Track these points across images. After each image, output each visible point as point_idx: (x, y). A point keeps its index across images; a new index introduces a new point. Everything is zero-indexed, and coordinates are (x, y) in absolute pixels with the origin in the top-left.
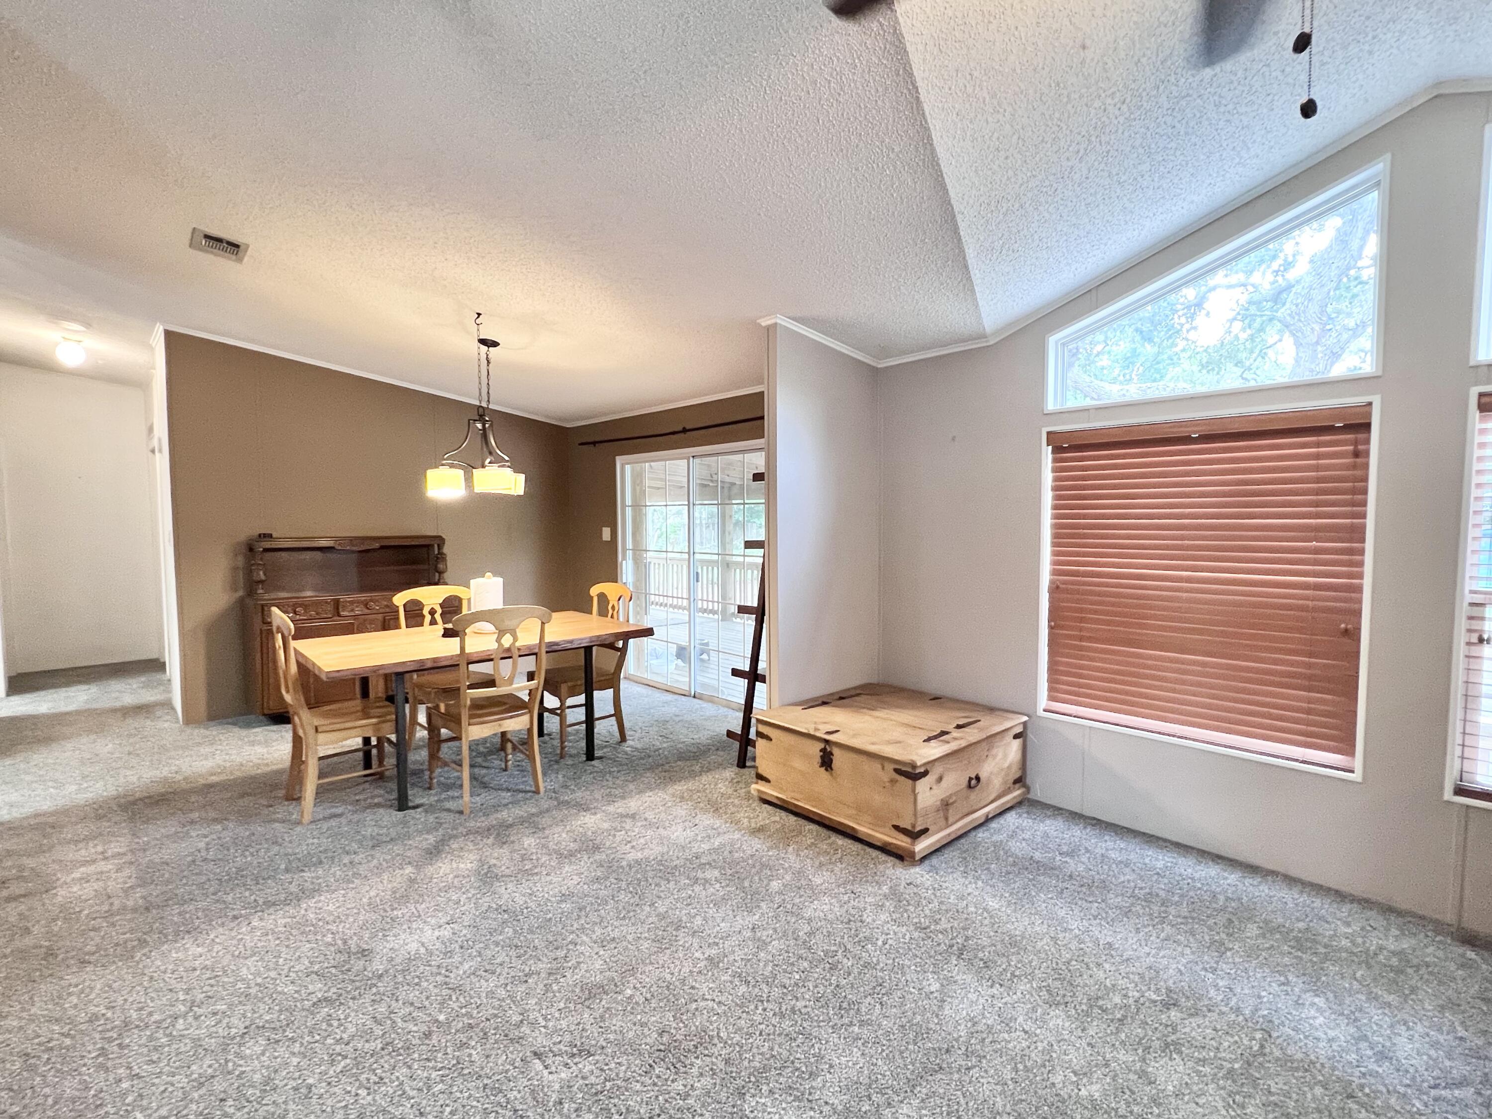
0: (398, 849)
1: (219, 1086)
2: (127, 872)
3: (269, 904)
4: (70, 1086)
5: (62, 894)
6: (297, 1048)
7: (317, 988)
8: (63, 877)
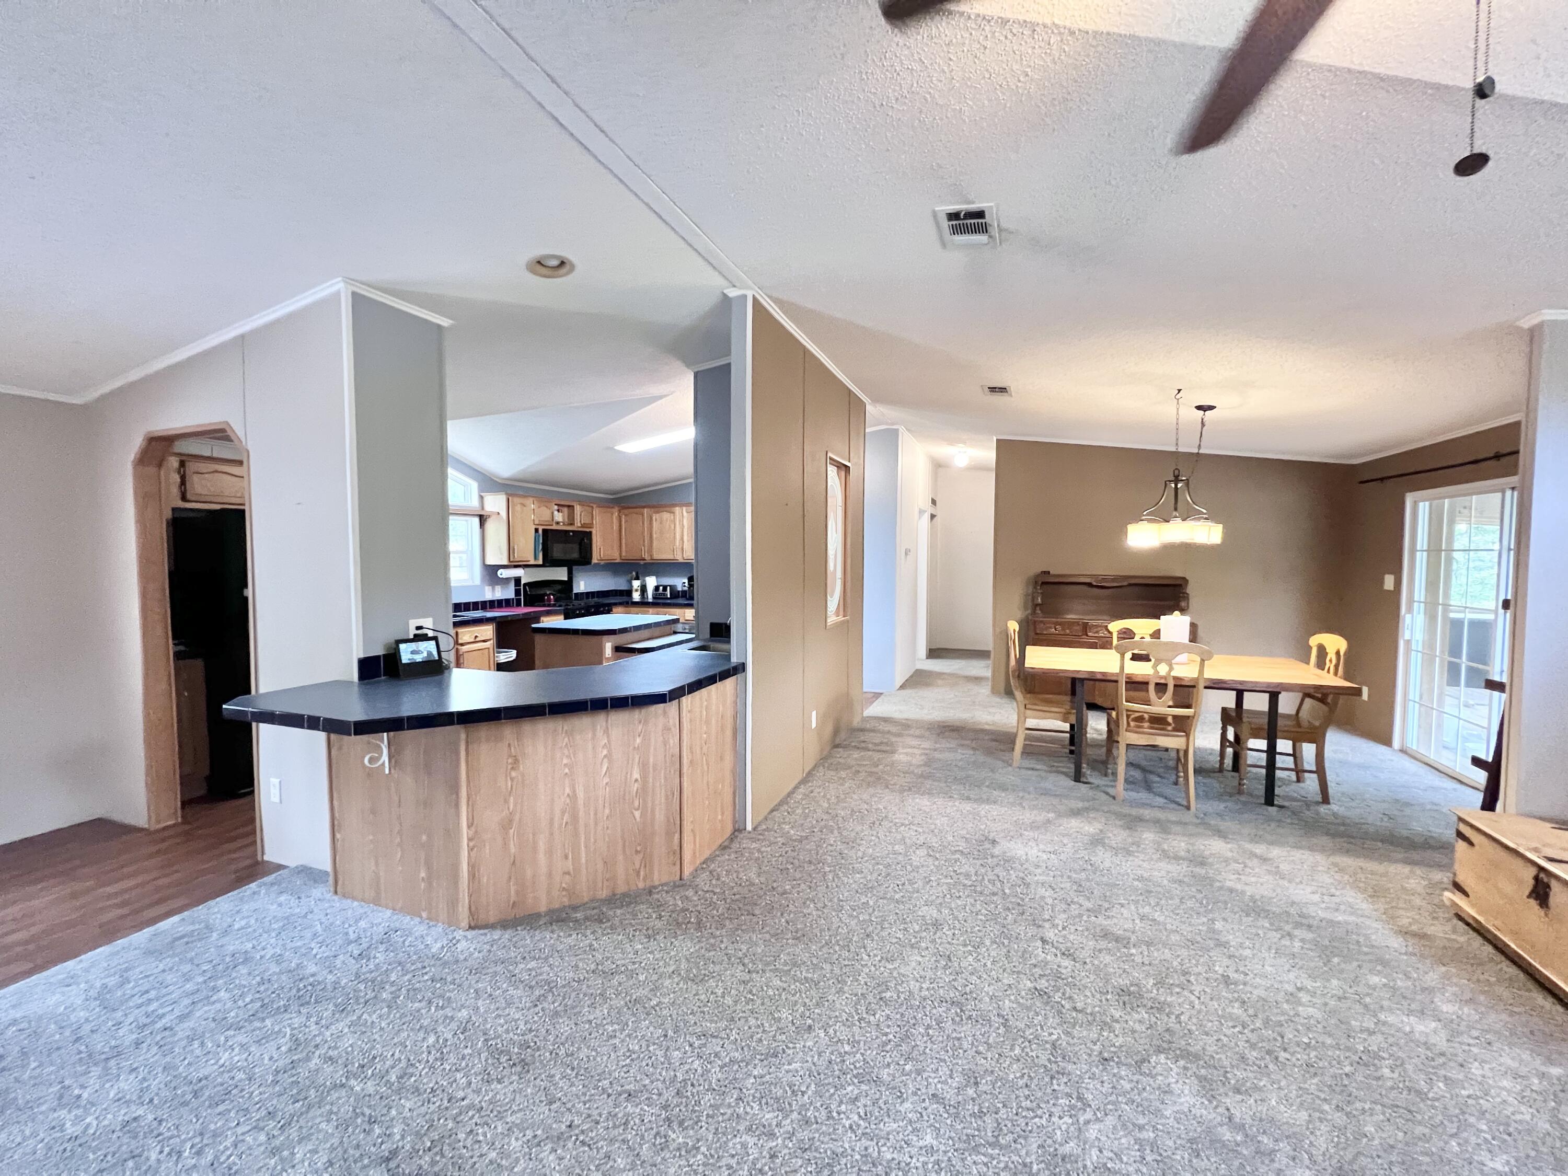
0: (1055, 801)
1: (900, 858)
2: (923, 757)
3: (968, 798)
4: (859, 828)
5: (896, 757)
6: (937, 863)
7: (962, 846)
8: (901, 750)
